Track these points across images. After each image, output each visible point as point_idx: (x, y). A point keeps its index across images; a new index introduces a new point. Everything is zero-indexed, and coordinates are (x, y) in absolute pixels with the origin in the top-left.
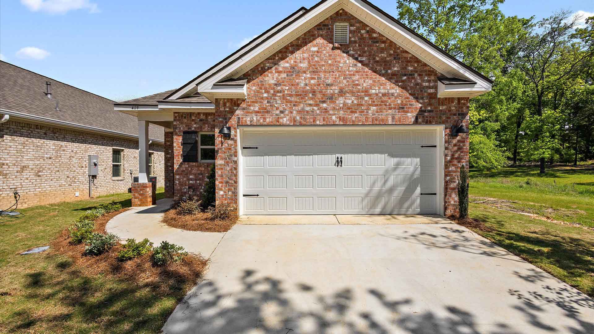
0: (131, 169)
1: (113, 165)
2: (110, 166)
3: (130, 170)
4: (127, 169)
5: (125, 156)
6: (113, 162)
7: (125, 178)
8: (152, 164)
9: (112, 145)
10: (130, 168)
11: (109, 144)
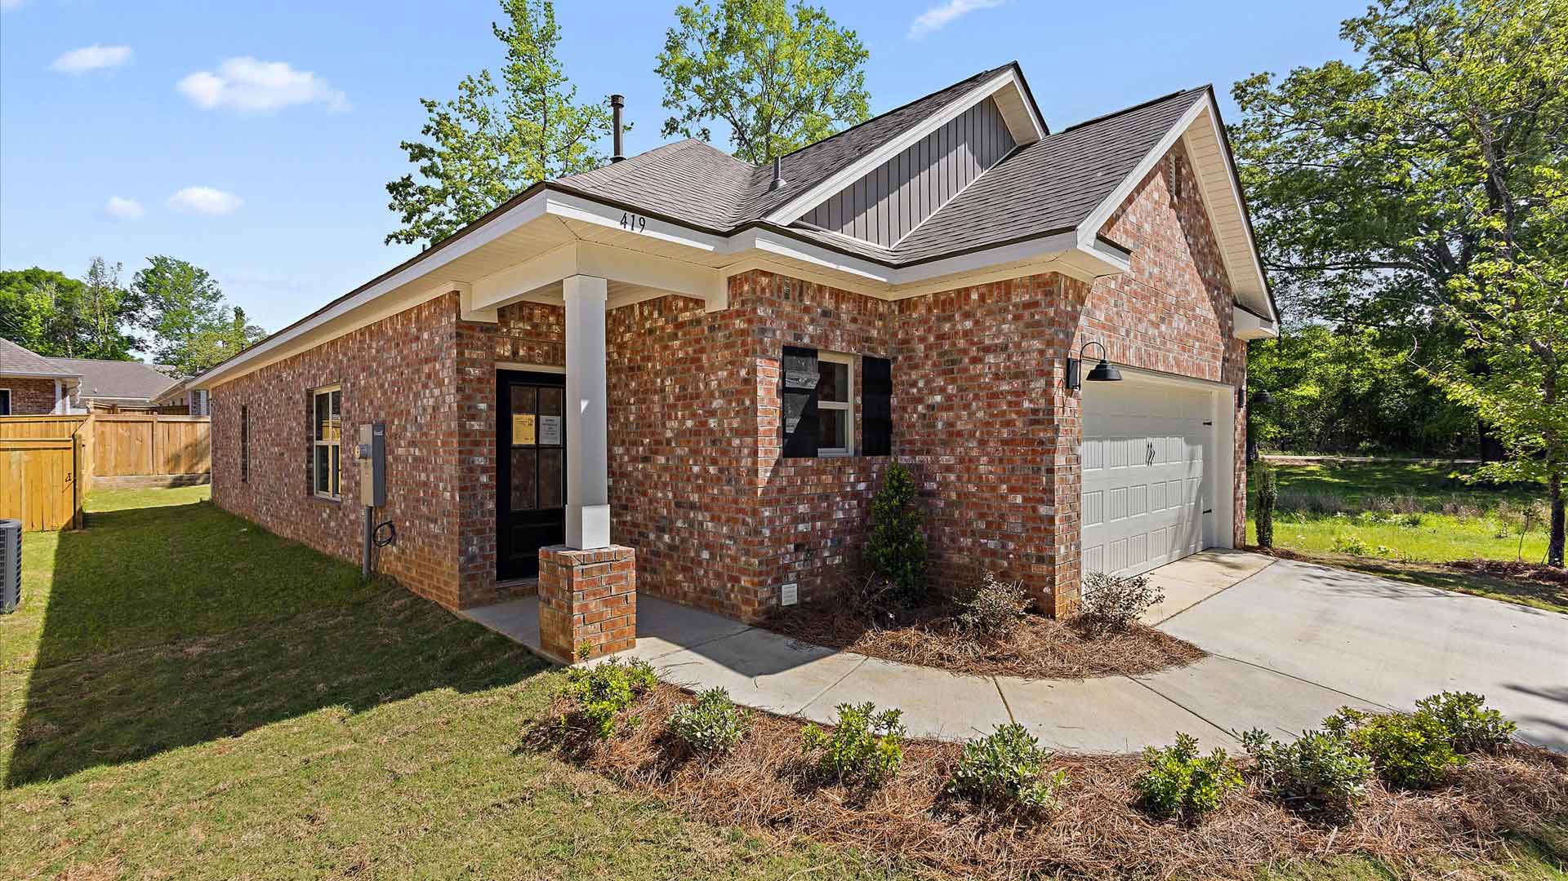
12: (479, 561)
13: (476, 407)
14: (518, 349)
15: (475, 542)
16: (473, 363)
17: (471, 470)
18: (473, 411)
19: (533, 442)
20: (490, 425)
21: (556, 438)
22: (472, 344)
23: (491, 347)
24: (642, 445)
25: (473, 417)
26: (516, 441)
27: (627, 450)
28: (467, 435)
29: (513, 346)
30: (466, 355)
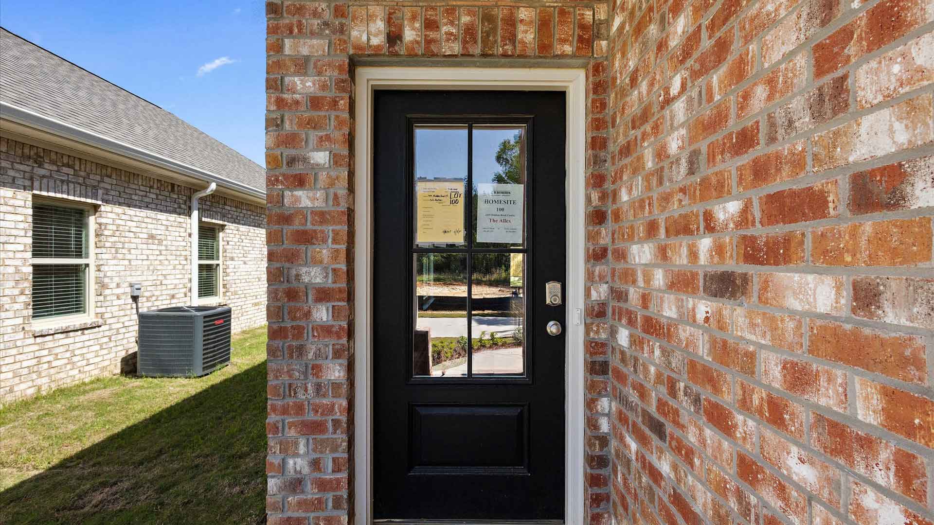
0: (133, 280)
1: (34, 266)
2: (17, 271)
3: (131, 286)
4: (116, 280)
5: (106, 233)
6: (35, 255)
7: (106, 316)
8: (220, 262)
9: (32, 179)
10: (129, 279)
11: (12, 173)
12: (311, 492)
13: (305, 160)
14: (401, 28)
15: (302, 449)
16: (302, 65)
17: (292, 295)
18: (299, 168)
19: (459, 239)
20: (336, 196)
21: (514, 231)
22: (300, 24)
23: (342, 30)
24: (710, 227)
25: (300, 182)
26: (423, 237)
27: (663, 253)
28: (286, 219)
29: (389, 21)
30: (287, 50)
